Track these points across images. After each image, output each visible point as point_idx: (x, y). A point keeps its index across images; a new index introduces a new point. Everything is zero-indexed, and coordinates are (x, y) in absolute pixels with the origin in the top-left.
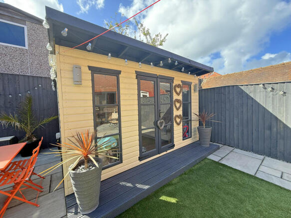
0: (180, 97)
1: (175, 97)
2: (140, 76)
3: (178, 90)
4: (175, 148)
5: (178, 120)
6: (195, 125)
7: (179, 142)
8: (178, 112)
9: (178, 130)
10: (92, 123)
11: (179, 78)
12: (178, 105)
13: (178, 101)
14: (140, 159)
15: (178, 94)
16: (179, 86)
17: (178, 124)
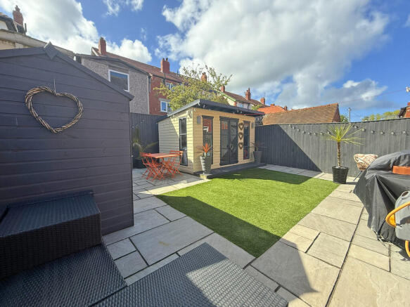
0: (242, 131)
1: (239, 131)
2: (222, 119)
3: (241, 127)
4: (239, 163)
5: (241, 146)
6: (252, 150)
7: (241, 160)
8: (241, 141)
9: (241, 152)
10: (202, 142)
11: (242, 119)
12: (241, 136)
13: (241, 134)
14: (221, 165)
15: (241, 129)
16: (242, 124)
17: (241, 148)
